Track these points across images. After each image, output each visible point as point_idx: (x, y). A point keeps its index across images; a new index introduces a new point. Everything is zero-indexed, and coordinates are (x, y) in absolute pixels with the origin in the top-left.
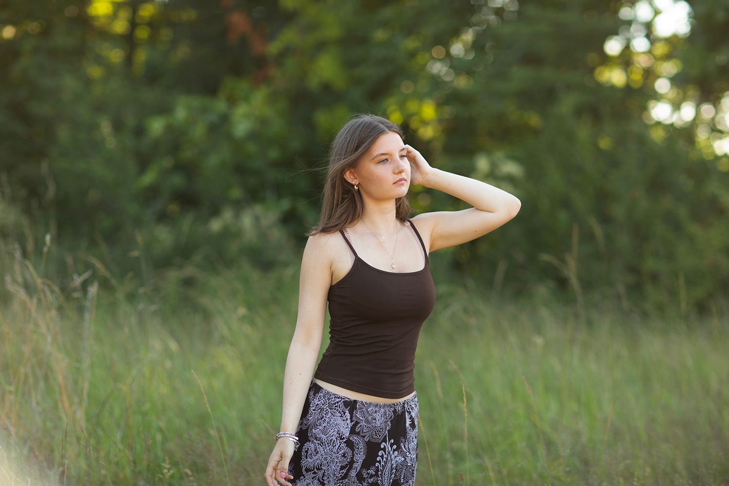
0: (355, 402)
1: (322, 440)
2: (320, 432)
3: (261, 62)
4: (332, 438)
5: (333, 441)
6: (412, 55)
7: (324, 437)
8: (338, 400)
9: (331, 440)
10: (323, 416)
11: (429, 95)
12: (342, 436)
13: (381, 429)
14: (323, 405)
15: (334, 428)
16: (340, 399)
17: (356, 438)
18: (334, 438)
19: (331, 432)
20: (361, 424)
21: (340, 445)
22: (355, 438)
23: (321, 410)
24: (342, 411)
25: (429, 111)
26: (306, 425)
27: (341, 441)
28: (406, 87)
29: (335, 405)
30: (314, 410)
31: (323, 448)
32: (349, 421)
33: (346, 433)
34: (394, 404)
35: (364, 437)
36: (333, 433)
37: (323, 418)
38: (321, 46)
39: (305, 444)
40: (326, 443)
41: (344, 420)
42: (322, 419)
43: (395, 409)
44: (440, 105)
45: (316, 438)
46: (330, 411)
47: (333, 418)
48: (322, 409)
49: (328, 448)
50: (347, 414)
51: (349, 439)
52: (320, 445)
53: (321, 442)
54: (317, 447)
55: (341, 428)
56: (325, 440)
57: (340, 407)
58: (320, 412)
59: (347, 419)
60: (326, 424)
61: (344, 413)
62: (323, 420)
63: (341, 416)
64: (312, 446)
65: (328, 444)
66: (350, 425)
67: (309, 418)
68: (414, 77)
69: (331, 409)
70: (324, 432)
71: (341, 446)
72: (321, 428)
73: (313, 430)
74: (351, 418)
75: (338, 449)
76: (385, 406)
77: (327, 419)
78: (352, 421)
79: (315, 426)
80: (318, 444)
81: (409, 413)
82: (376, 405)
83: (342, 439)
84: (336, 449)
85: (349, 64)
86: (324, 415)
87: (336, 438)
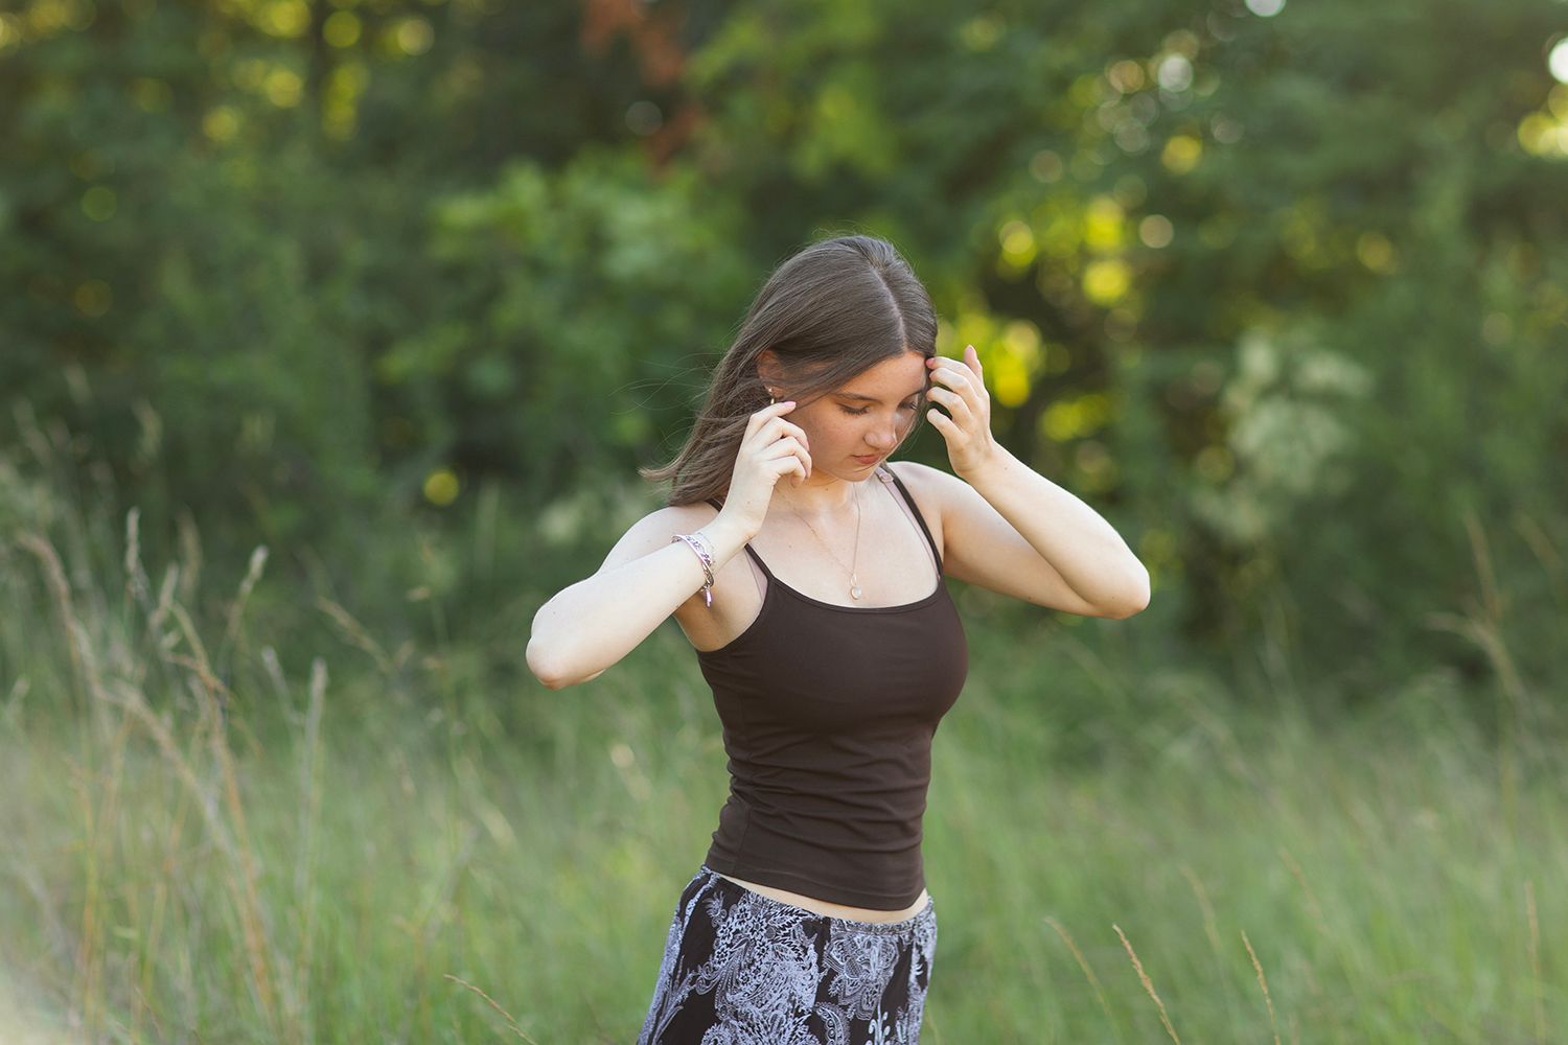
0: (827, 921)
1: (752, 1019)
2: (746, 999)
3: (670, 102)
4: (776, 1012)
5: (778, 1021)
6: (1061, 83)
7: (755, 1011)
8: (790, 919)
9: (774, 1019)
10: (754, 960)
11: (1103, 184)
12: (799, 1007)
13: (877, 986)
14: (752, 931)
15: (781, 987)
16: (795, 916)
17: (829, 1011)
18: (781, 1013)
19: (773, 999)
20: (841, 976)
21: (796, 1029)
22: (827, 1012)
23: (748, 945)
24: (801, 946)
25: (1104, 224)
26: (708, 983)
27: (797, 1020)
28: (1046, 168)
29: (783, 932)
30: (730, 946)
31: (754, 1039)
32: (815, 969)
33: (808, 999)
34: (899, 926)
35: (845, 1008)
36: (778, 1001)
37: (752, 964)
38: (825, 61)
39: (709, 1031)
40: (761, 1026)
41: (804, 968)
42: (749, 966)
43: (900, 938)
44: (1135, 214)
45: (736, 1015)
46: (771, 946)
47: (780, 962)
48: (750, 943)
49: (766, 1039)
50: (811, 952)
51: (814, 1013)
52: (747, 1031)
53: (749, 1024)
54: (740, 1035)
55: (799, 987)
56: (758, 1018)
57: (795, 938)
58: (746, 949)
59: (811, 964)
60: (760, 980)
61: (805, 950)
62: (753, 968)
63: (798, 959)
64: (726, 1033)
65: (766, 1028)
66: (818, 977)
67: (717, 966)
68: (1062, 139)
69: (773, 942)
70: (757, 998)
71: (797, 1032)
72: (747, 988)
73: (728, 995)
74: (819, 963)
75: (791, 1039)
76: (885, 929)
77: (763, 967)
78: (821, 970)
79: (733, 984)
80: (742, 1028)
81: (920, 948)
82: (869, 929)
83: (799, 1015)
84: (787, 1040)
85: (897, 107)
86: (756, 957)
87: (787, 1014)
